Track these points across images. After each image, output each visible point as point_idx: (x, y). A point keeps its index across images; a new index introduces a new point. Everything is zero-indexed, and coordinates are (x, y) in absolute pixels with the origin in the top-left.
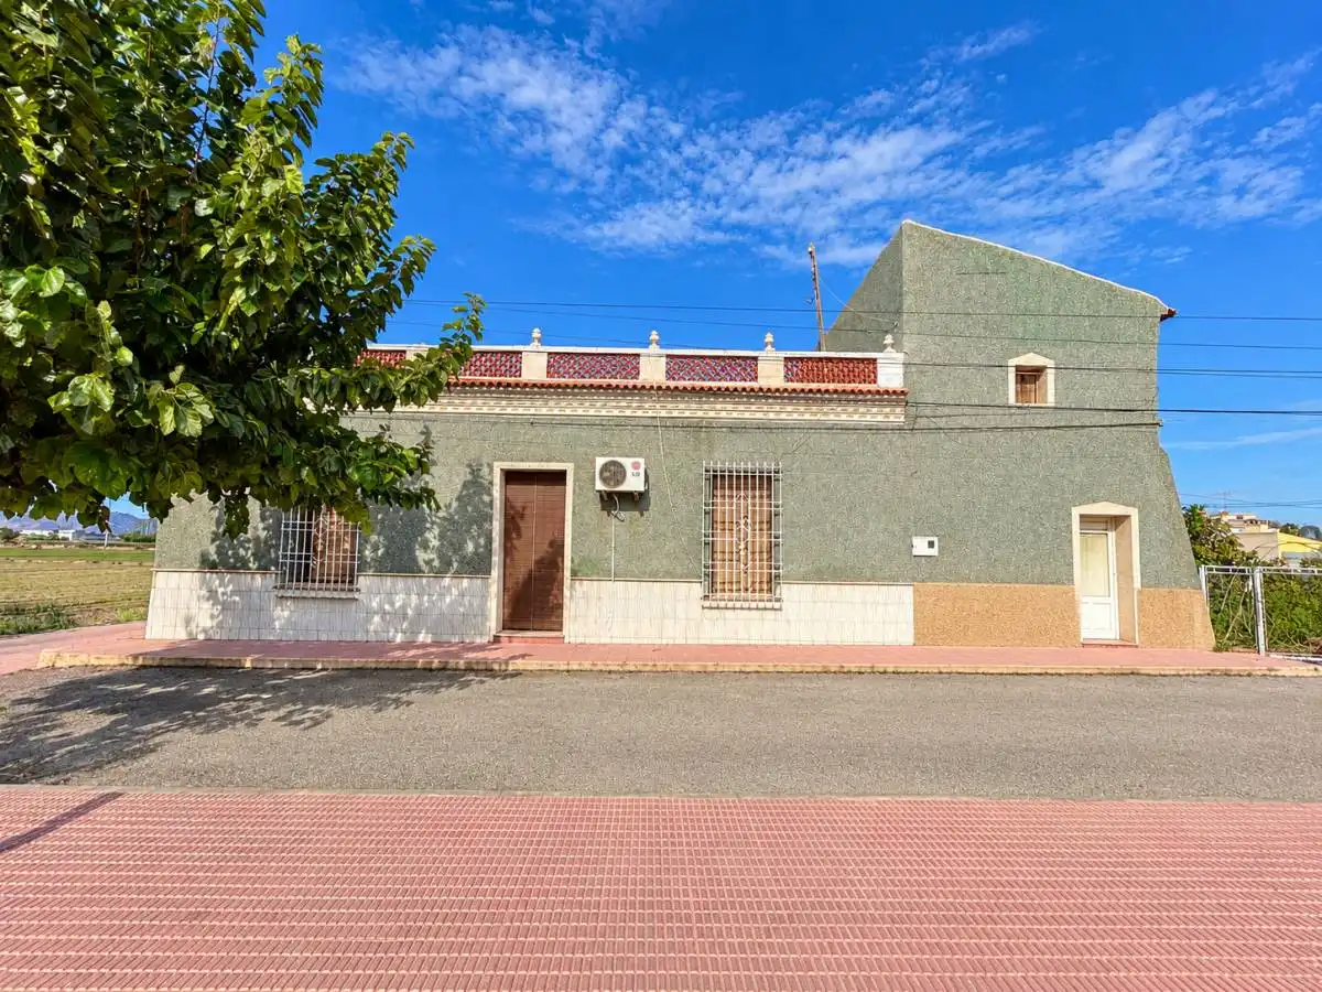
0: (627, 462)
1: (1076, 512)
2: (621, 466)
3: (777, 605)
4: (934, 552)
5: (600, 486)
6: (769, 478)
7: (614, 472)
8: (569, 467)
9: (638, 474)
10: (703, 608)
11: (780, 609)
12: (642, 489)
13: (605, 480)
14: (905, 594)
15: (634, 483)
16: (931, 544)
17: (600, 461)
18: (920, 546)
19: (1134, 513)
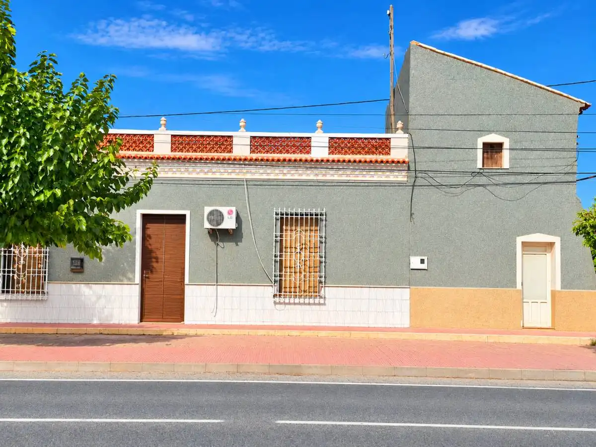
0: (224, 210)
1: (520, 240)
2: (221, 212)
3: (322, 301)
4: (424, 266)
5: (207, 225)
6: (317, 219)
7: (216, 217)
8: (187, 213)
9: (231, 218)
10: (275, 303)
11: (324, 304)
12: (234, 227)
13: (210, 221)
14: (406, 293)
15: (229, 223)
16: (422, 261)
17: (207, 210)
18: (415, 262)
19: (557, 240)
